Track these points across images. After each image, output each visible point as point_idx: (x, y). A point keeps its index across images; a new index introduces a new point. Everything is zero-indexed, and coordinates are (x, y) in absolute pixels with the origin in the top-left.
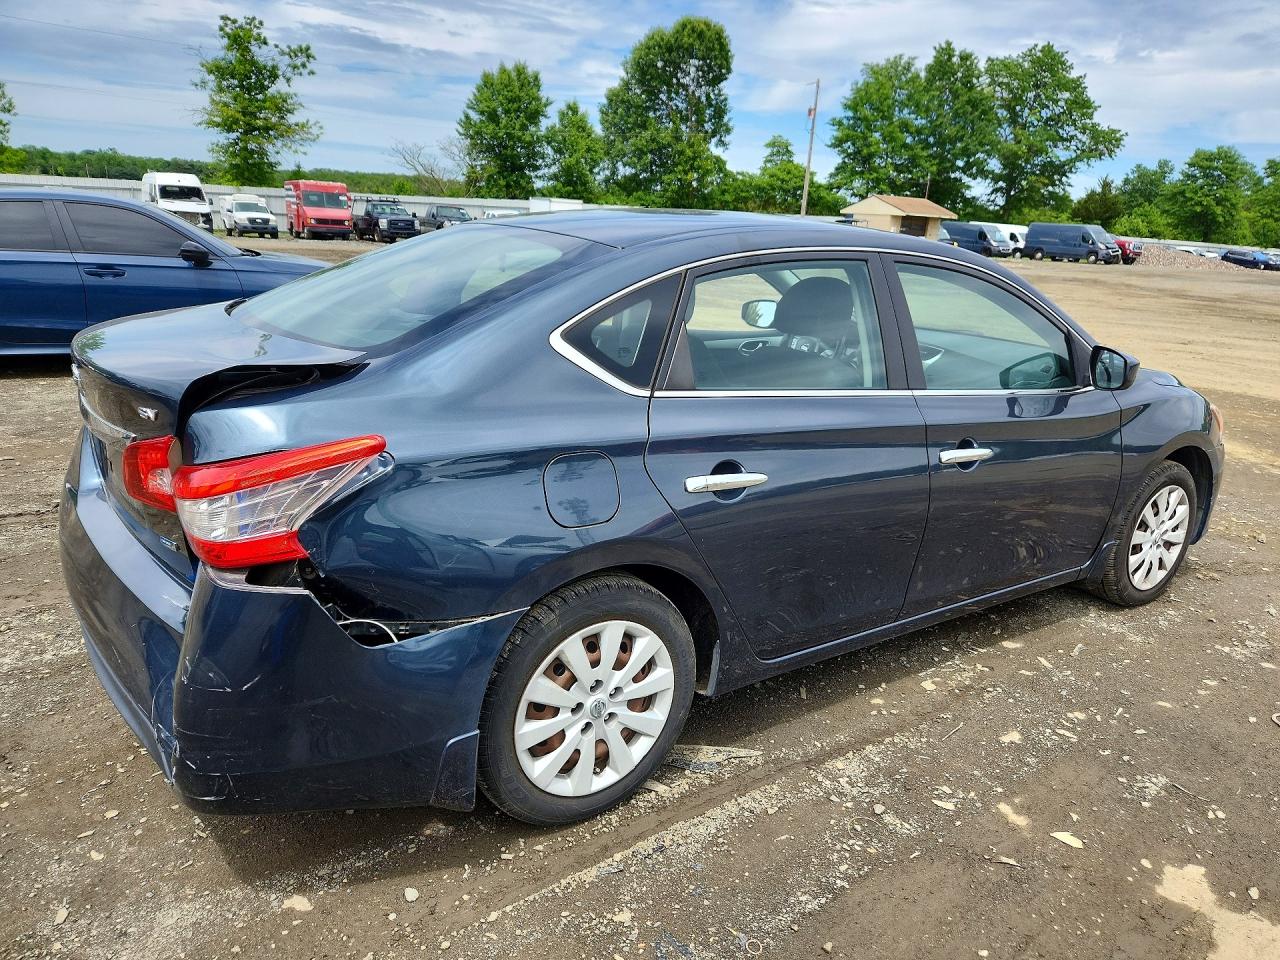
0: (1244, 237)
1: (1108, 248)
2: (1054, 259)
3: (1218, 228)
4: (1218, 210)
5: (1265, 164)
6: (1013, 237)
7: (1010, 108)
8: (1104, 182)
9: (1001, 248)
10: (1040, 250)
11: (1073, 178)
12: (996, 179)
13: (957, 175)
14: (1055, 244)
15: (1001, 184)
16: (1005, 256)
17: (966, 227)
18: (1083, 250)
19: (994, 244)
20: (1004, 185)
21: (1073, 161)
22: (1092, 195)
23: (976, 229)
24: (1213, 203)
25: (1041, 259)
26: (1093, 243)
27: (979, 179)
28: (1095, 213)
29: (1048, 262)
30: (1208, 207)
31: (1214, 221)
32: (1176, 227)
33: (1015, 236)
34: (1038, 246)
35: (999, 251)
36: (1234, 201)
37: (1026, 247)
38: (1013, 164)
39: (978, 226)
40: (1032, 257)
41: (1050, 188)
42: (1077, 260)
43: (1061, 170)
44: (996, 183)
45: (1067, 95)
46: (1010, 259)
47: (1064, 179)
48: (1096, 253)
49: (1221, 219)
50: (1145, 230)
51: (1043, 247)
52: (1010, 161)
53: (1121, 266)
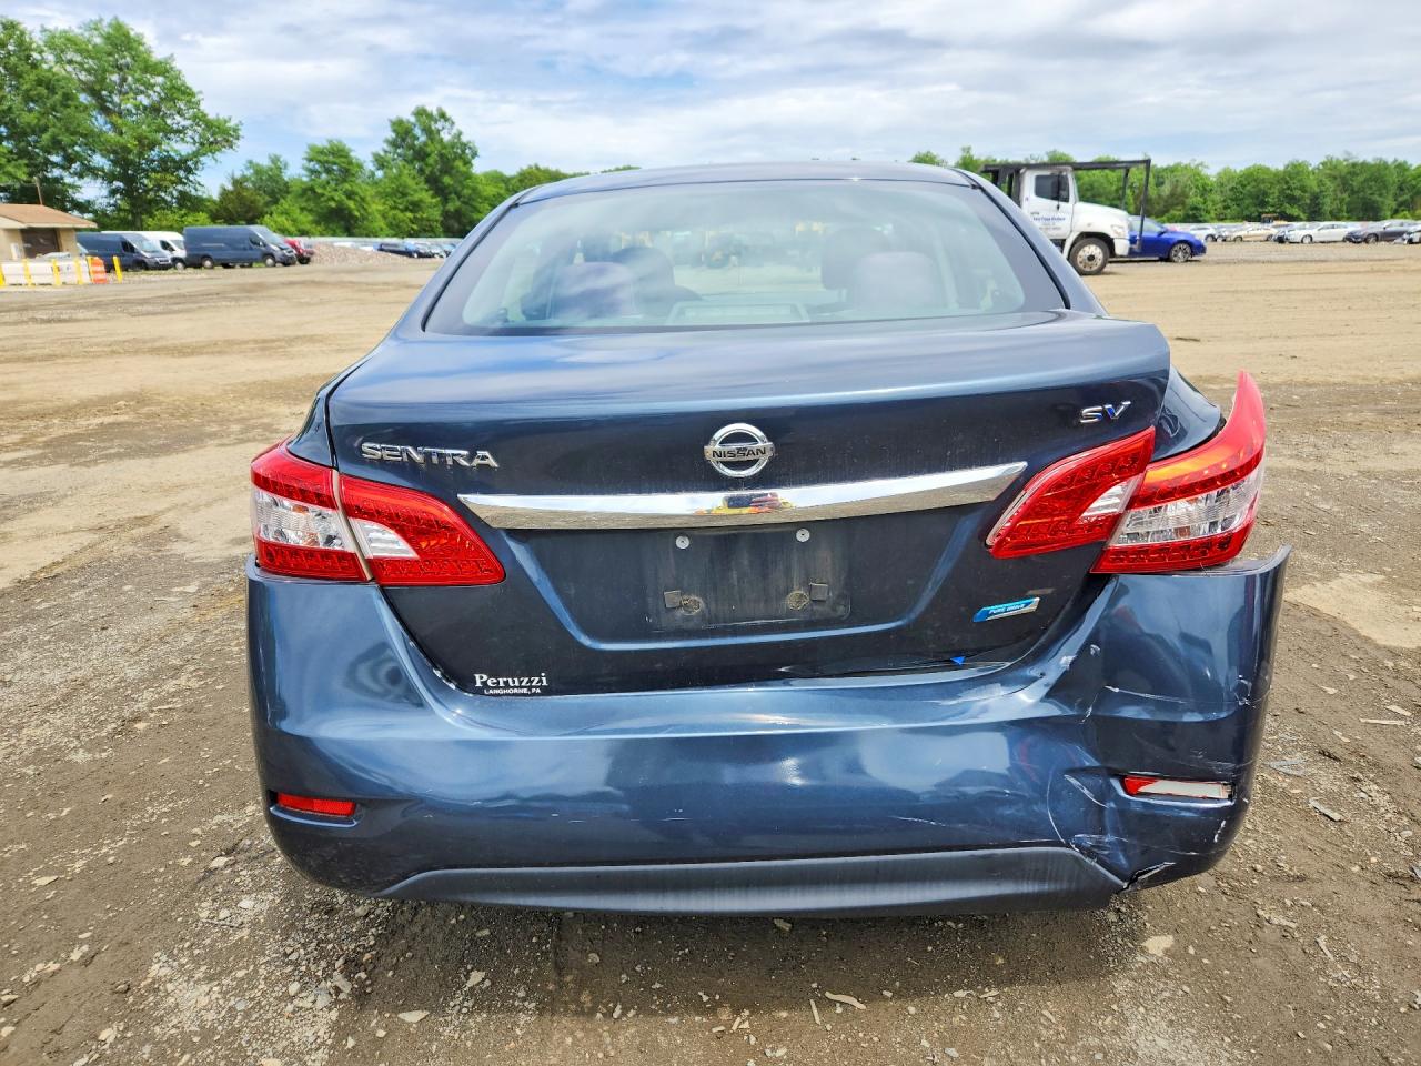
0: (381, 229)
1: (282, 249)
2: (226, 266)
3: (356, 222)
4: (351, 204)
5: (371, 158)
6: (165, 245)
7: (93, 92)
8: (233, 178)
9: (158, 259)
10: (207, 257)
11: (201, 176)
12: (109, 178)
13: (57, 172)
14: (220, 249)
15: (117, 184)
16: (165, 267)
17: (100, 238)
18: (258, 254)
19: (147, 255)
20: (121, 185)
21: (196, 154)
22: (224, 193)
23: (117, 239)
24: (344, 197)
25: (212, 268)
26: (265, 245)
27: (87, 179)
28: (237, 212)
29: (220, 270)
30: (340, 203)
31: (351, 216)
32: (317, 223)
33: (168, 245)
34: (202, 253)
35: (157, 263)
36: (362, 195)
37: (189, 255)
38: (125, 160)
39: (116, 235)
40: (198, 266)
41: (180, 187)
42: (250, 266)
43: (184, 165)
44: (111, 182)
45: (160, 79)
46: (170, 271)
47: (191, 177)
48: (272, 256)
49: (357, 214)
50: (292, 229)
51: (210, 254)
52: (121, 157)
53: (298, 267)
